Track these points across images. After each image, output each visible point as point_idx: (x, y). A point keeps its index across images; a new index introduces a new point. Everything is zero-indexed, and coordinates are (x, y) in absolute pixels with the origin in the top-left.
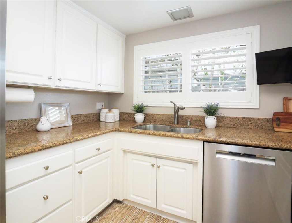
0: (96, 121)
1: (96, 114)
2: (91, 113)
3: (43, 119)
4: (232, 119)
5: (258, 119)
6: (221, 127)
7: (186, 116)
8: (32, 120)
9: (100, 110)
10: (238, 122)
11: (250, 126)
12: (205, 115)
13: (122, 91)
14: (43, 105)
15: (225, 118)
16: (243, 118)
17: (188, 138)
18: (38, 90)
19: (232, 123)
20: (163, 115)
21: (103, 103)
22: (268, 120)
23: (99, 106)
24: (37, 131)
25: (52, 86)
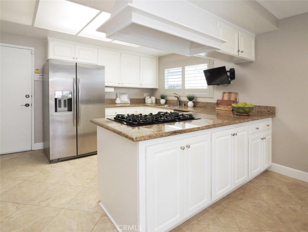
0: (143, 103)
1: (144, 99)
2: (140, 98)
3: (118, 99)
4: (202, 103)
5: (212, 103)
6: (198, 107)
7: (183, 101)
8: (114, 99)
9: (145, 97)
10: (204, 104)
11: (209, 107)
12: (188, 100)
13: (157, 88)
14: (118, 94)
15: (199, 102)
16: (206, 103)
17: (168, 109)
18: (115, 88)
19: (201, 105)
20: (174, 100)
21: (148, 94)
22: (214, 104)
23: (145, 95)
24: (116, 103)
25: (120, 86)
